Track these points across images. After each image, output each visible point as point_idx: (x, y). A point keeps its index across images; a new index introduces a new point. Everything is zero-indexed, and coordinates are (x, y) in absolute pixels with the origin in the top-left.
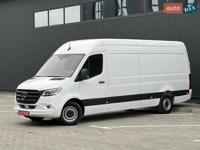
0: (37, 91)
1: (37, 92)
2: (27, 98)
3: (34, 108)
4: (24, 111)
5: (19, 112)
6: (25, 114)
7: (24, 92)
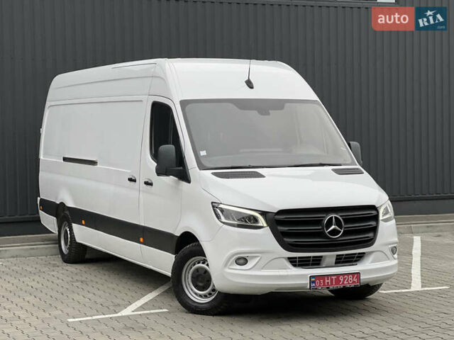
1: (374, 212)
4: (338, 275)
5: (314, 282)
6: (343, 283)
7: (334, 216)
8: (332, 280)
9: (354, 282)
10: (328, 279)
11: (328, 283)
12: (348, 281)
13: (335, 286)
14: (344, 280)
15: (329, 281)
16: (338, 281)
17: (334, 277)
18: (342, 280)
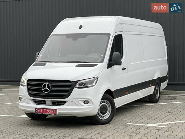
0: (69, 81)
1: (69, 84)
2: (52, 91)
3: (63, 104)
4: (47, 109)
5: (37, 110)
6: (49, 113)
7: (46, 83)
8: (44, 110)
9: (54, 113)
10: (42, 110)
11: (42, 112)
12: (51, 112)
13: (45, 114)
14: (49, 111)
15: (43, 111)
16: (46, 111)
17: (45, 110)
18: (48, 111)
